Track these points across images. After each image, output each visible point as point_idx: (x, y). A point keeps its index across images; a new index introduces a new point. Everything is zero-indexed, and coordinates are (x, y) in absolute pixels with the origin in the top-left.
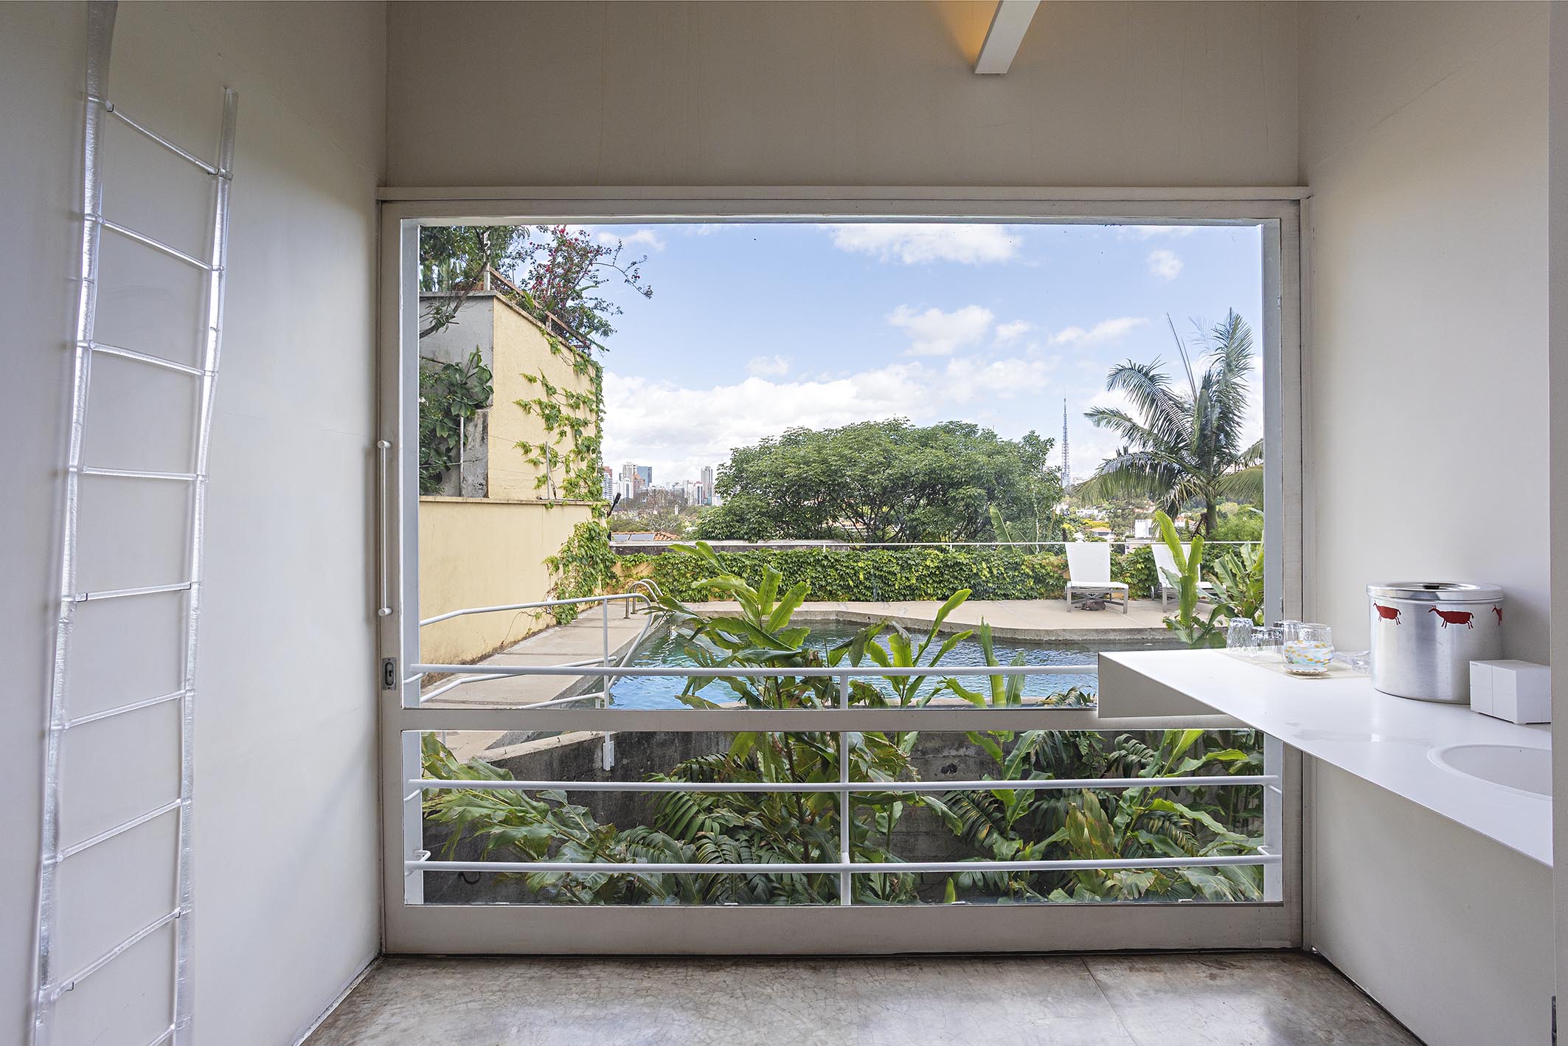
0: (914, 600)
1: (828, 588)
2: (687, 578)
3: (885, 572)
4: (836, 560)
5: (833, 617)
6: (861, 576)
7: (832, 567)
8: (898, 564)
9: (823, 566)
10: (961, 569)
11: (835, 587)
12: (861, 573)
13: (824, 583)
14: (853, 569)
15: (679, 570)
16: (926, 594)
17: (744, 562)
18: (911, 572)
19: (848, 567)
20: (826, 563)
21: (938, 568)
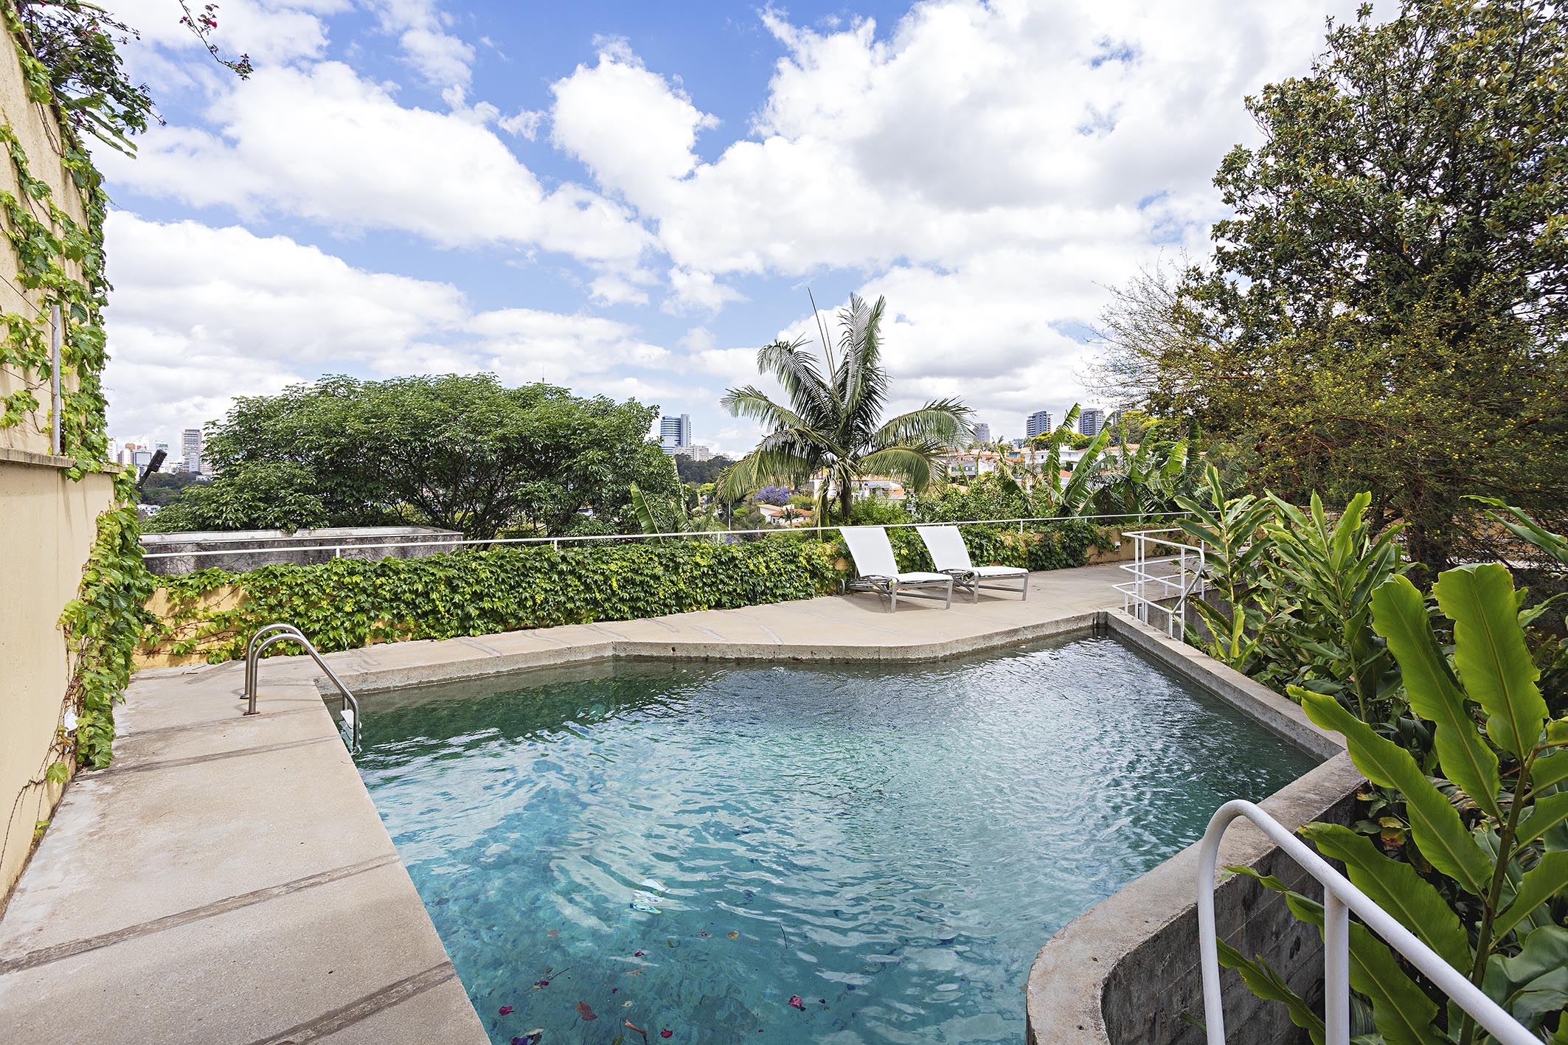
0: (681, 611)
1: (570, 606)
2: (321, 608)
3: (647, 576)
4: (578, 563)
5: (609, 653)
6: (615, 584)
7: (572, 572)
8: (661, 563)
9: (561, 573)
10: (736, 566)
11: (578, 604)
12: (614, 580)
13: (563, 599)
14: (603, 574)
15: (306, 594)
16: (696, 601)
17: (433, 574)
18: (677, 573)
19: (595, 572)
20: (564, 567)
21: (710, 567)
